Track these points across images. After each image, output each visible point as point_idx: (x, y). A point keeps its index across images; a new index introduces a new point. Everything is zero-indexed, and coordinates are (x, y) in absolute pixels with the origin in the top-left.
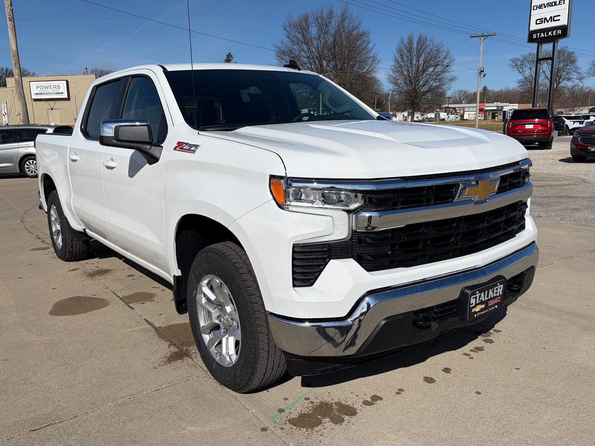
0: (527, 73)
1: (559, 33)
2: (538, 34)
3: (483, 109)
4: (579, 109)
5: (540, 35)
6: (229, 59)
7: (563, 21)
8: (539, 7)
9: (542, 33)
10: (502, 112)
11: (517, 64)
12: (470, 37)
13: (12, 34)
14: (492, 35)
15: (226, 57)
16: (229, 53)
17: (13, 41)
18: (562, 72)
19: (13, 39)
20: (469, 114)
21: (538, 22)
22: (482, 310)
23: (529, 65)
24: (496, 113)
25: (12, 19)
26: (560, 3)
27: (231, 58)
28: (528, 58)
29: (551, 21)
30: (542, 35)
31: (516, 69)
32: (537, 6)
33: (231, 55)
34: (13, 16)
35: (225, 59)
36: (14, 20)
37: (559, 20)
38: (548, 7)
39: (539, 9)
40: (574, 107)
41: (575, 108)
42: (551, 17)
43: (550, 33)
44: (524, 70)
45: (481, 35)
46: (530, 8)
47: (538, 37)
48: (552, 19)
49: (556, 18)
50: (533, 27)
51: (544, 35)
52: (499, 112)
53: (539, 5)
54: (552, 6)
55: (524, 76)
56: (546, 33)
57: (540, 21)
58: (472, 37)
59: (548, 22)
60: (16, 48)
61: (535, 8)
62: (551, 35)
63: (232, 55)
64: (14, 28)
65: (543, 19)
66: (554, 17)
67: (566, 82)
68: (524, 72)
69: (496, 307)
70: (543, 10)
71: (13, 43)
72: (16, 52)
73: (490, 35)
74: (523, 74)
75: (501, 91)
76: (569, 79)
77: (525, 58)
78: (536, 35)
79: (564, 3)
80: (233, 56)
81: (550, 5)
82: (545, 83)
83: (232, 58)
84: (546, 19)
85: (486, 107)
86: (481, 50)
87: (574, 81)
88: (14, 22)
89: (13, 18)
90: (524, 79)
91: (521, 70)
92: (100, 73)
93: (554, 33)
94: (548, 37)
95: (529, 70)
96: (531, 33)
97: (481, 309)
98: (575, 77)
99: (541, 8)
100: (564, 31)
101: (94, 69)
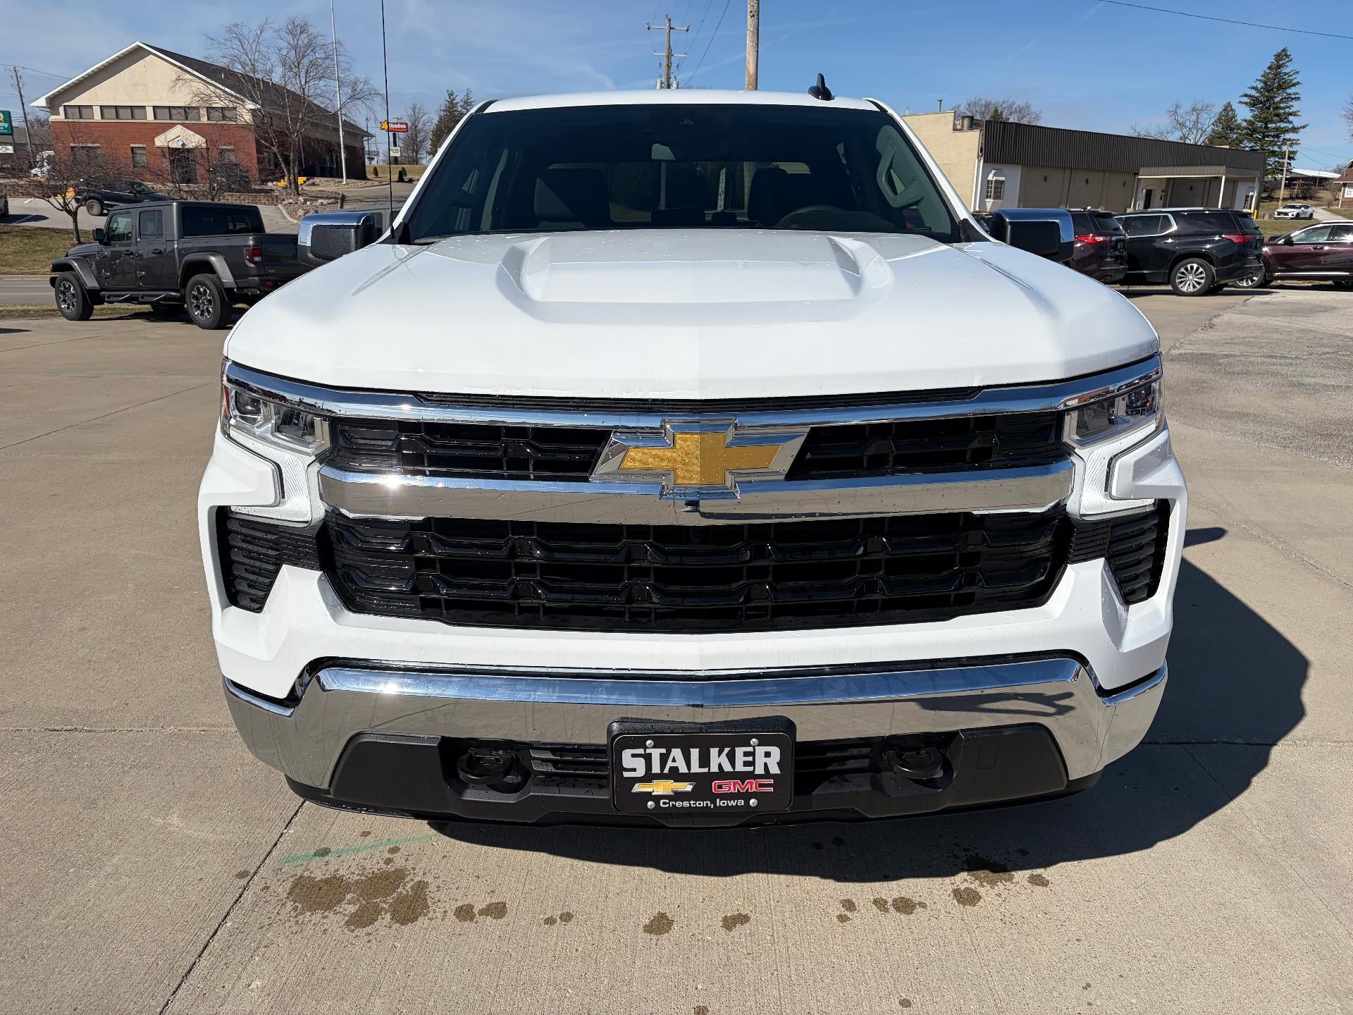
6: (1281, 63)
13: (753, 41)
15: (1272, 59)
16: (1284, 50)
17: (752, 57)
19: (751, 53)
22: (678, 796)
25: (756, 15)
27: (1287, 60)
33: (1286, 55)
34: (758, 6)
35: (1269, 64)
36: (758, 15)
60: (755, 69)
63: (1288, 53)
64: (755, 31)
69: (753, 802)
71: (751, 60)
72: (754, 76)
80: (1291, 57)
83: (1288, 62)
88: (758, 19)
89: (758, 11)
92: (983, 108)
97: (676, 793)
101: (974, 100)
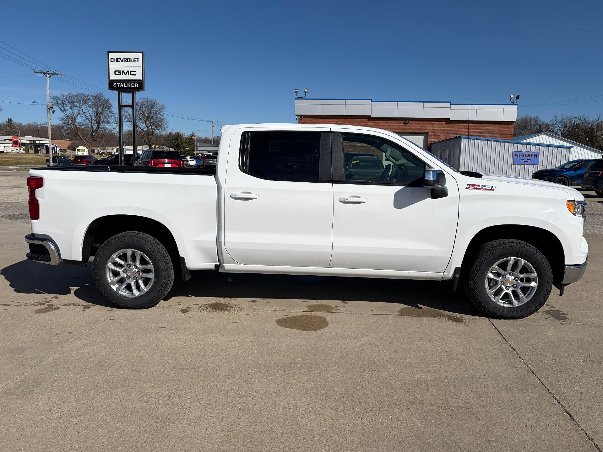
0: (68, 111)
1: (137, 86)
2: (118, 84)
3: (17, 142)
4: (110, 148)
5: (120, 85)
7: (139, 76)
8: (116, 60)
9: (122, 84)
10: (45, 146)
11: (58, 103)
12: (34, 72)
14: (57, 74)
18: (101, 115)
20: (4, 147)
21: (117, 73)
23: (69, 105)
24: (38, 147)
26: (135, 61)
28: (68, 99)
29: (128, 75)
30: (122, 85)
31: (58, 107)
32: (114, 59)
37: (135, 75)
38: (124, 62)
39: (116, 62)
40: (105, 147)
41: (107, 148)
42: (128, 71)
43: (128, 85)
44: (66, 109)
45: (46, 72)
46: (107, 59)
47: (118, 86)
48: (129, 73)
49: (132, 73)
50: (113, 77)
51: (123, 85)
52: (41, 146)
53: (116, 59)
54: (128, 62)
55: (66, 114)
56: (125, 84)
57: (118, 73)
58: (36, 72)
59: (126, 74)
61: (112, 60)
62: (130, 86)
65: (121, 71)
66: (131, 71)
67: (106, 125)
68: (66, 111)
70: (120, 64)
73: (55, 74)
74: (65, 112)
75: (29, 125)
76: (108, 122)
77: (65, 98)
78: (116, 84)
79: (138, 62)
81: (126, 61)
82: (87, 123)
84: (123, 71)
85: (21, 140)
86: (48, 87)
87: (112, 124)
90: (66, 117)
91: (63, 109)
93: (132, 85)
94: (127, 88)
95: (70, 110)
96: (111, 82)
98: (112, 121)
99: (118, 62)
100: (140, 85)
